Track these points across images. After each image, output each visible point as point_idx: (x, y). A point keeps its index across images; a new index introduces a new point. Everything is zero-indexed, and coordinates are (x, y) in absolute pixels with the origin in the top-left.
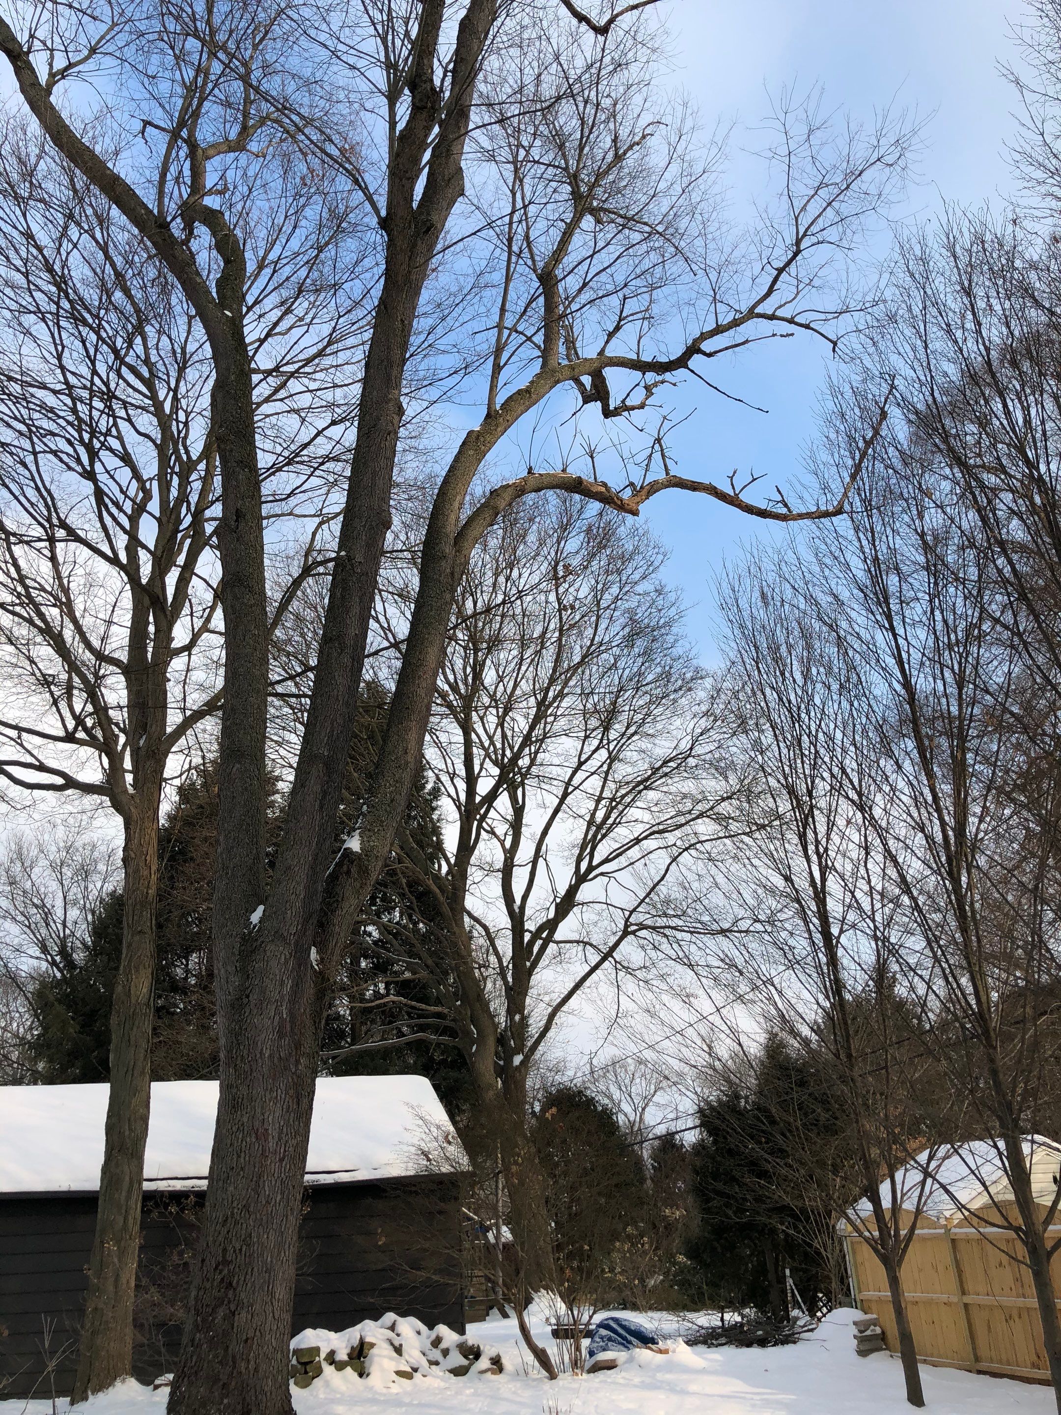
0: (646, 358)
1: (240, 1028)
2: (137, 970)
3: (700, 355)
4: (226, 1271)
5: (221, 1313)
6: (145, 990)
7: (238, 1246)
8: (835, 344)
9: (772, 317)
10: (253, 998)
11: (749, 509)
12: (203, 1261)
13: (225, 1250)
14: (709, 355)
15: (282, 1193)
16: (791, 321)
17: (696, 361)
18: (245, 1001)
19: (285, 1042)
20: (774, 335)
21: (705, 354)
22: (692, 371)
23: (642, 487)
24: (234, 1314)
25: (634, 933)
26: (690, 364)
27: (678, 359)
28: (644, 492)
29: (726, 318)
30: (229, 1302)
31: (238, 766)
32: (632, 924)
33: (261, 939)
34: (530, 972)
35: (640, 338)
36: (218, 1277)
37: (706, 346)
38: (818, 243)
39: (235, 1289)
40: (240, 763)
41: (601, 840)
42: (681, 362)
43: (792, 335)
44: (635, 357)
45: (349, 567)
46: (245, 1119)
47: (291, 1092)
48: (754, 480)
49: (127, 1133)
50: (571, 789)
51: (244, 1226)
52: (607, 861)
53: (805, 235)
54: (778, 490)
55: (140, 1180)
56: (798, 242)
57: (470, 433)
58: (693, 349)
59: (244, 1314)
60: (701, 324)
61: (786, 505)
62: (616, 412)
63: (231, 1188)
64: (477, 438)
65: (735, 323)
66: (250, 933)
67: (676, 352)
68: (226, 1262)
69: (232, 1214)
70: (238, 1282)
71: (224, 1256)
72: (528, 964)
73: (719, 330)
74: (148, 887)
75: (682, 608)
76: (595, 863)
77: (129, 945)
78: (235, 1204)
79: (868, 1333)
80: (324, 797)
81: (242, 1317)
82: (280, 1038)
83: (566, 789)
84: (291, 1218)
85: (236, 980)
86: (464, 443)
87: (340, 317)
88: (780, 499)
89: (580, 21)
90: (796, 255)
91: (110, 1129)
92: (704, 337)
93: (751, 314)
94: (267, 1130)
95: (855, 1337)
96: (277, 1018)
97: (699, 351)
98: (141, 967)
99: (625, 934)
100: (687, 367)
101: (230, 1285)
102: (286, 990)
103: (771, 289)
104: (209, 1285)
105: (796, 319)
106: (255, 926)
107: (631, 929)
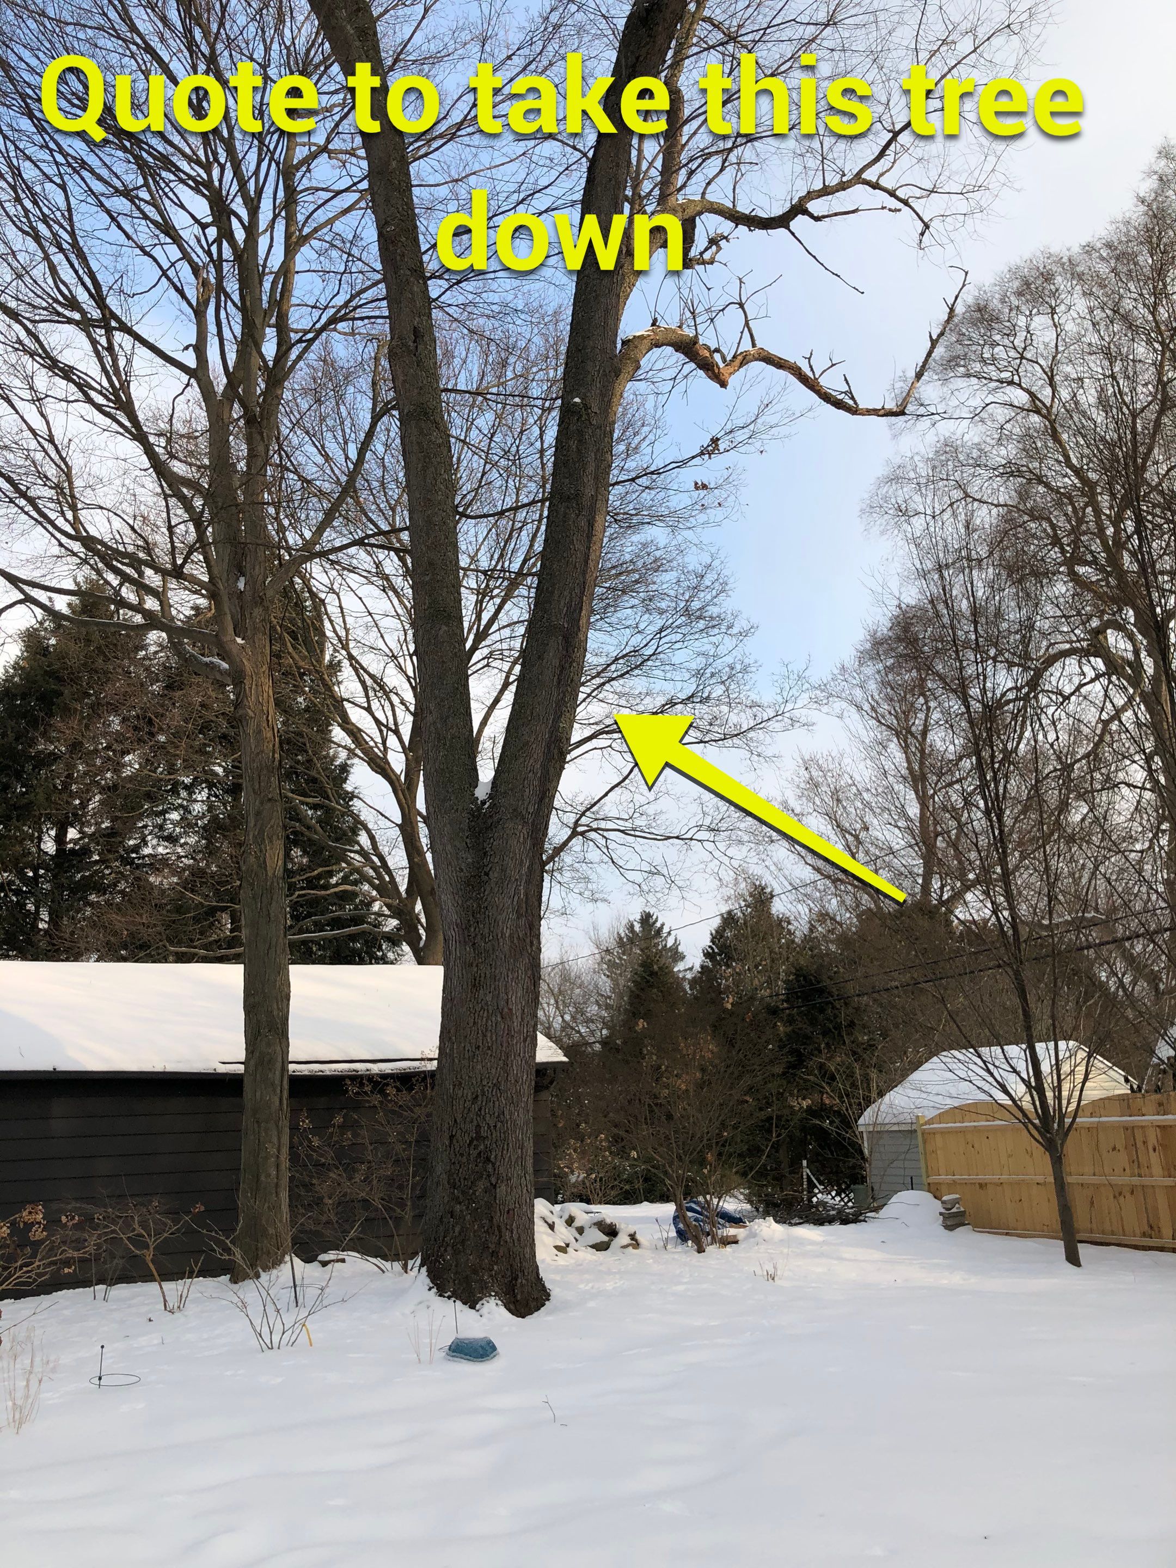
0: (743, 207)
1: (479, 906)
2: (271, 841)
3: (806, 217)
4: (482, 1147)
5: (481, 1185)
6: (280, 863)
7: (492, 1124)
8: (927, 226)
9: (875, 186)
10: (494, 875)
12: (452, 1137)
13: (478, 1126)
14: (817, 219)
16: (892, 194)
17: (799, 223)
20: (883, 208)
21: (812, 216)
22: (793, 234)
23: (735, 357)
24: (495, 1187)
25: (583, 834)
26: (793, 224)
27: (780, 217)
28: (737, 362)
29: (832, 180)
30: (489, 1176)
32: (580, 825)
33: (498, 816)
35: (736, 183)
36: (474, 1153)
37: (813, 207)
39: (493, 1164)
42: (782, 221)
43: (899, 210)
44: (731, 206)
45: (584, 417)
46: (489, 998)
48: (831, 366)
49: (275, 1013)
51: (496, 1103)
54: (847, 381)
58: (798, 209)
59: (503, 1187)
60: (808, 180)
61: (853, 398)
65: (843, 186)
66: (480, 808)
67: (779, 208)
68: (479, 1137)
69: (483, 1091)
70: (495, 1156)
71: (478, 1133)
73: (826, 191)
77: (259, 812)
78: (485, 1083)
79: (954, 1210)
81: (502, 1190)
82: (518, 918)
91: (249, 1008)
92: (811, 196)
93: (858, 179)
94: (511, 1010)
95: (941, 1214)
97: (805, 212)
98: (275, 838)
99: (574, 834)
100: (788, 228)
101: (488, 1160)
102: (524, 870)
103: (882, 154)
104: (464, 1159)
105: (898, 193)
106: (484, 803)
107: (580, 829)
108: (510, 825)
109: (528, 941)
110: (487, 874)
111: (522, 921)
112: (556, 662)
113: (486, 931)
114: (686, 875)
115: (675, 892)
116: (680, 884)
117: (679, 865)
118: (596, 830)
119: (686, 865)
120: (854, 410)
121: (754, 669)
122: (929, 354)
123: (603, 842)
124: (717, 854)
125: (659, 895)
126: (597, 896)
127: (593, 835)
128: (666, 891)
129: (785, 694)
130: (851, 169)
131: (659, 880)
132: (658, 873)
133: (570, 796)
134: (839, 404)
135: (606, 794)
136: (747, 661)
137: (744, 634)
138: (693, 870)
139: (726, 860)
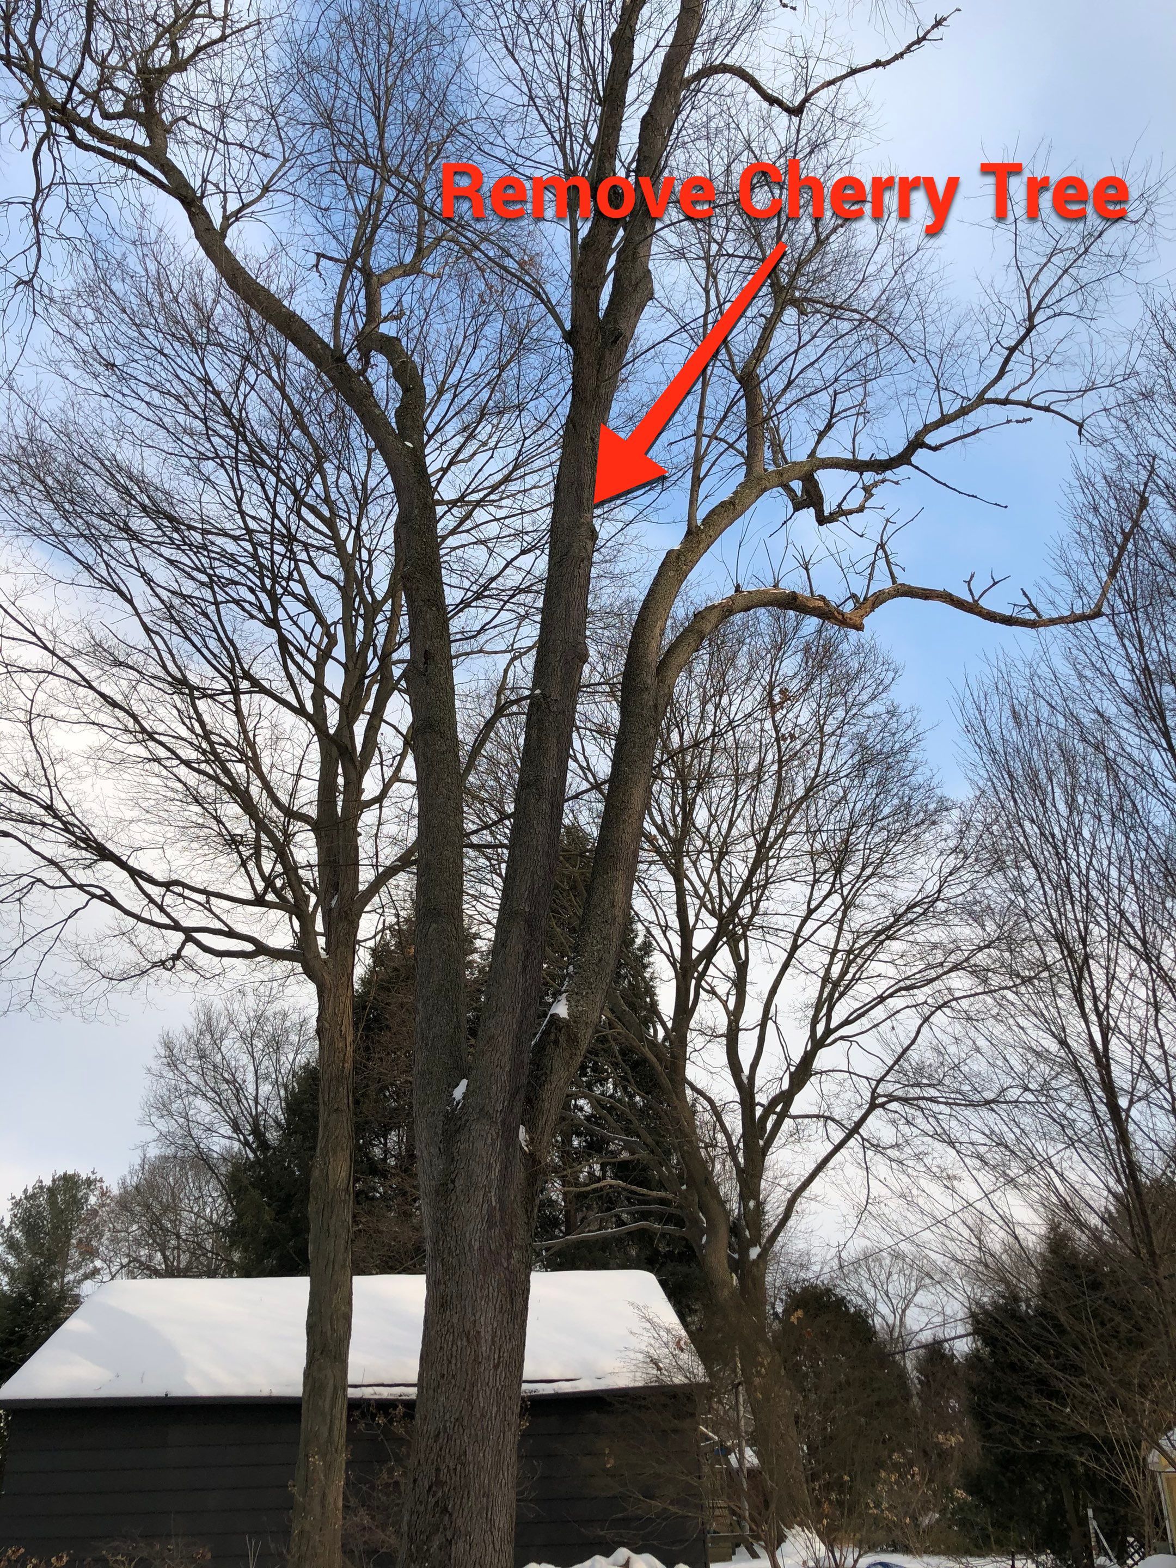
0: (863, 456)
1: (447, 1218)
2: (335, 1153)
4: (440, 1494)
5: (436, 1542)
6: (343, 1174)
7: (452, 1466)
8: (1081, 426)
9: (1005, 402)
10: (459, 1183)
11: (991, 617)
12: (415, 1481)
13: (438, 1470)
15: (498, 1406)
16: (1028, 404)
17: (920, 457)
18: (451, 1186)
19: (496, 1232)
20: (1008, 422)
21: (930, 448)
23: (865, 599)
24: (450, 1543)
25: (882, 1105)
26: (914, 459)
28: (869, 603)
30: (445, 1529)
31: (434, 925)
32: (880, 1096)
34: (764, 1152)
35: (855, 435)
36: (432, 1501)
37: (931, 439)
38: (1055, 315)
39: (451, 1515)
40: (435, 922)
41: (839, 999)
42: (904, 458)
43: (1030, 419)
45: (545, 706)
46: (455, 1320)
47: (503, 1290)
48: (995, 583)
49: (329, 1333)
50: (800, 941)
51: (458, 1442)
52: (846, 1022)
53: (1038, 309)
54: (1025, 594)
55: (345, 1386)
56: (1031, 316)
57: (670, 553)
58: (917, 443)
59: (461, 1544)
60: (924, 415)
61: (1034, 610)
62: (832, 518)
63: (442, 1399)
64: (678, 558)
65: (963, 412)
66: (454, 1110)
67: (898, 448)
68: (439, 1483)
69: (445, 1427)
70: (454, 1506)
71: (437, 1476)
72: (761, 1143)
73: (944, 420)
74: (344, 1061)
75: (920, 730)
76: (832, 1026)
77: (326, 1124)
78: (447, 1416)
80: (527, 957)
81: (460, 1547)
82: (489, 1228)
83: (795, 941)
84: (508, 1434)
85: (440, 1164)
86: (663, 564)
87: (526, 439)
88: (1027, 603)
89: (771, 104)
90: (1029, 331)
91: (312, 1328)
92: (928, 429)
93: (981, 400)
94: (479, 1332)
96: (485, 1206)
98: (339, 1148)
99: (873, 1106)
100: (910, 464)
101: (445, 1510)
103: (1002, 371)
104: (422, 1508)
105: (1034, 402)
106: (458, 1103)
107: (878, 1101)
113: (454, 1244)
120: (1037, 624)
130: (971, 392)
134: (1013, 621)
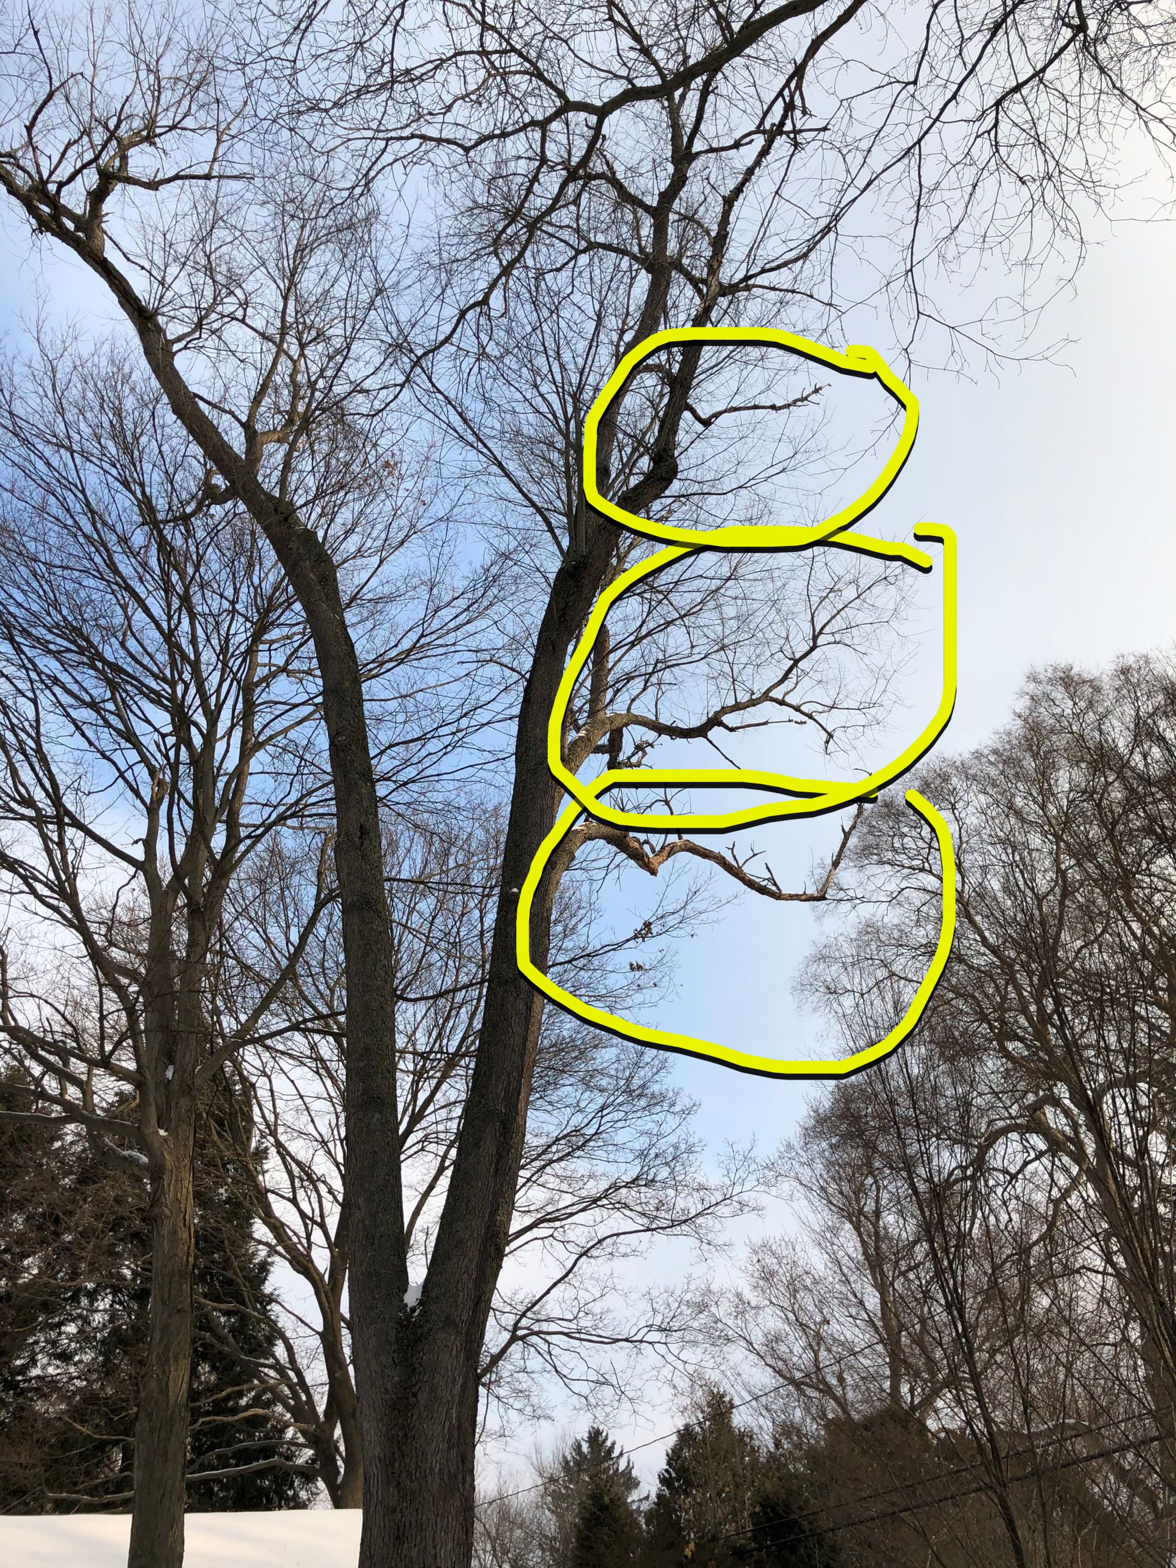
0: (665, 720)
1: (406, 1435)
6: (185, 1386)
8: (831, 736)
9: (782, 703)
10: (423, 1397)
11: (751, 884)
14: (732, 730)
16: (797, 709)
18: (413, 1400)
20: (788, 721)
21: (727, 727)
23: (663, 848)
25: (523, 1338)
26: (710, 734)
28: (665, 853)
29: (744, 698)
32: (521, 1328)
33: (429, 1326)
38: (835, 642)
42: (701, 731)
44: (654, 718)
48: (754, 855)
53: (821, 633)
54: (770, 869)
56: (815, 638)
58: (715, 721)
60: (721, 698)
61: (775, 884)
65: (753, 703)
66: (409, 1317)
73: (738, 707)
74: (188, 1255)
82: (449, 1449)
88: (770, 876)
90: (812, 649)
92: (725, 710)
93: (766, 696)
96: (447, 1424)
98: (181, 1356)
99: (514, 1339)
100: (706, 737)
102: (457, 1389)
103: (785, 677)
105: (803, 708)
106: (413, 1310)
107: (520, 1333)
108: (441, 1335)
109: (460, 1476)
110: (415, 1395)
111: (454, 1453)
112: (493, 1150)
113: (413, 1465)
114: (637, 1383)
115: (626, 1404)
116: (631, 1394)
117: (629, 1372)
118: (537, 1334)
119: (637, 1372)
120: (778, 896)
121: (698, 1149)
122: (844, 844)
123: (545, 1347)
124: (670, 1358)
125: (608, 1409)
126: (539, 1412)
127: (534, 1339)
128: (616, 1404)
129: (732, 1175)
130: (760, 688)
131: (608, 1391)
132: (606, 1383)
133: (509, 1294)
134: (763, 890)
135: (548, 1292)
136: (691, 1140)
137: (687, 1112)
138: (645, 1377)
139: (679, 1365)
